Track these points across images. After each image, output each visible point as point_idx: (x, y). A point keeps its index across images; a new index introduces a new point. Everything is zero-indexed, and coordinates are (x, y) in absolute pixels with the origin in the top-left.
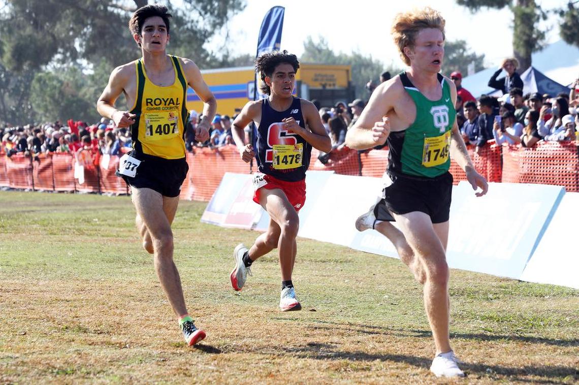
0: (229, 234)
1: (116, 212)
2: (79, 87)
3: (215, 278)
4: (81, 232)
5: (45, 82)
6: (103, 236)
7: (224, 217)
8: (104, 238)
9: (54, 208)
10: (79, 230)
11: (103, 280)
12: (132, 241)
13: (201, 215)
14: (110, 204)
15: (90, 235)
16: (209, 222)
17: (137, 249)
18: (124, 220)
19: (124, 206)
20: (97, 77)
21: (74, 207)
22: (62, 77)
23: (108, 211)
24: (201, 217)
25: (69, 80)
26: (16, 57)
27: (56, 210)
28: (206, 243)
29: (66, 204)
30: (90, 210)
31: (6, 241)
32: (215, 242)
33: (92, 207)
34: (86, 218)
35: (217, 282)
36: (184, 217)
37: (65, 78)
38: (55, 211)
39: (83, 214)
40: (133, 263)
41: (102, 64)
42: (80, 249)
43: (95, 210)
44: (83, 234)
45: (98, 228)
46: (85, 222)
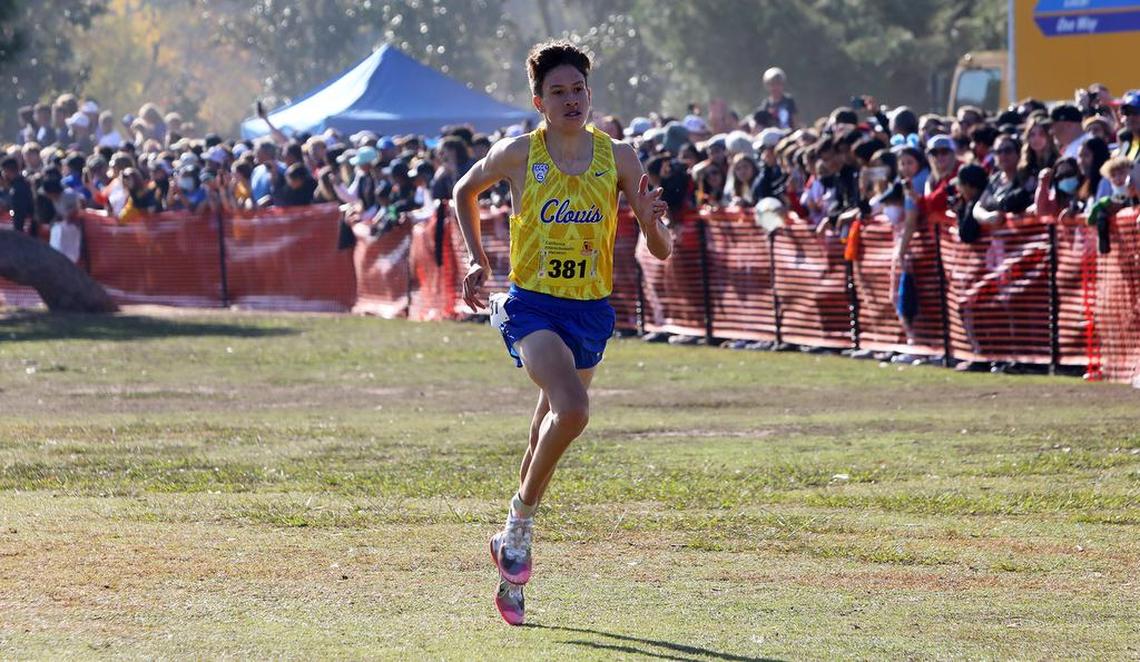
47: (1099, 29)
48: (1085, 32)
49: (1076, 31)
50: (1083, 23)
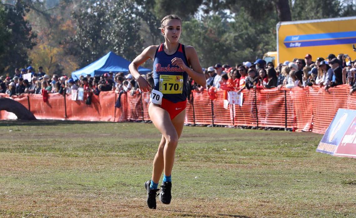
0: (337, 162)
1: (244, 142)
2: (221, 33)
3: (315, 199)
4: (208, 159)
5: (191, 29)
6: (226, 163)
7: (337, 147)
8: (227, 165)
9: (190, 139)
10: (206, 158)
11: (217, 199)
12: (251, 168)
13: (317, 146)
14: (241, 136)
15: (216, 162)
16: (323, 151)
17: (253, 174)
18: (249, 150)
19: (252, 138)
20: (237, 25)
21: (208, 139)
22: (206, 25)
23: (237, 142)
24: (317, 148)
25: (212, 27)
26: (165, 7)
27: (192, 140)
28: (315, 169)
29: (203, 136)
30: (222, 141)
31: (143, 166)
32: (324, 169)
33: (224, 138)
34: (217, 148)
35: (317, 201)
36: (302, 148)
37: (209, 26)
38: (191, 142)
39: (215, 144)
40: (246, 185)
41: (241, 14)
42: (204, 173)
43: (226, 141)
44: (209, 160)
45: (224, 156)
46: (215, 151)
47: (301, 46)
48: (297, 46)
49: (295, 47)
50: (297, 44)
